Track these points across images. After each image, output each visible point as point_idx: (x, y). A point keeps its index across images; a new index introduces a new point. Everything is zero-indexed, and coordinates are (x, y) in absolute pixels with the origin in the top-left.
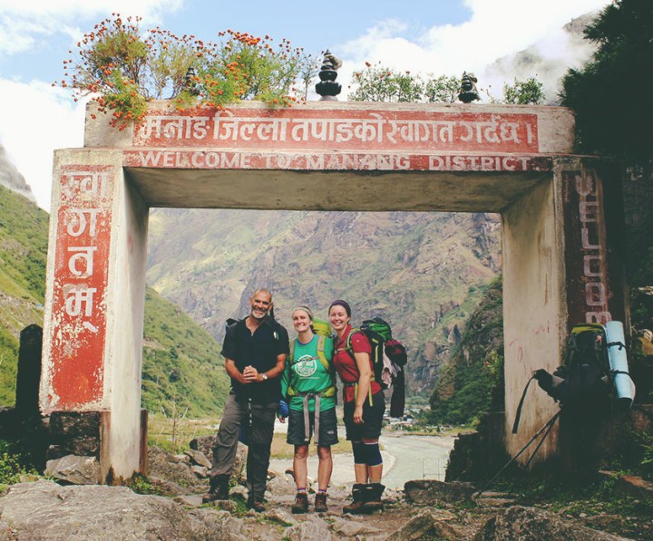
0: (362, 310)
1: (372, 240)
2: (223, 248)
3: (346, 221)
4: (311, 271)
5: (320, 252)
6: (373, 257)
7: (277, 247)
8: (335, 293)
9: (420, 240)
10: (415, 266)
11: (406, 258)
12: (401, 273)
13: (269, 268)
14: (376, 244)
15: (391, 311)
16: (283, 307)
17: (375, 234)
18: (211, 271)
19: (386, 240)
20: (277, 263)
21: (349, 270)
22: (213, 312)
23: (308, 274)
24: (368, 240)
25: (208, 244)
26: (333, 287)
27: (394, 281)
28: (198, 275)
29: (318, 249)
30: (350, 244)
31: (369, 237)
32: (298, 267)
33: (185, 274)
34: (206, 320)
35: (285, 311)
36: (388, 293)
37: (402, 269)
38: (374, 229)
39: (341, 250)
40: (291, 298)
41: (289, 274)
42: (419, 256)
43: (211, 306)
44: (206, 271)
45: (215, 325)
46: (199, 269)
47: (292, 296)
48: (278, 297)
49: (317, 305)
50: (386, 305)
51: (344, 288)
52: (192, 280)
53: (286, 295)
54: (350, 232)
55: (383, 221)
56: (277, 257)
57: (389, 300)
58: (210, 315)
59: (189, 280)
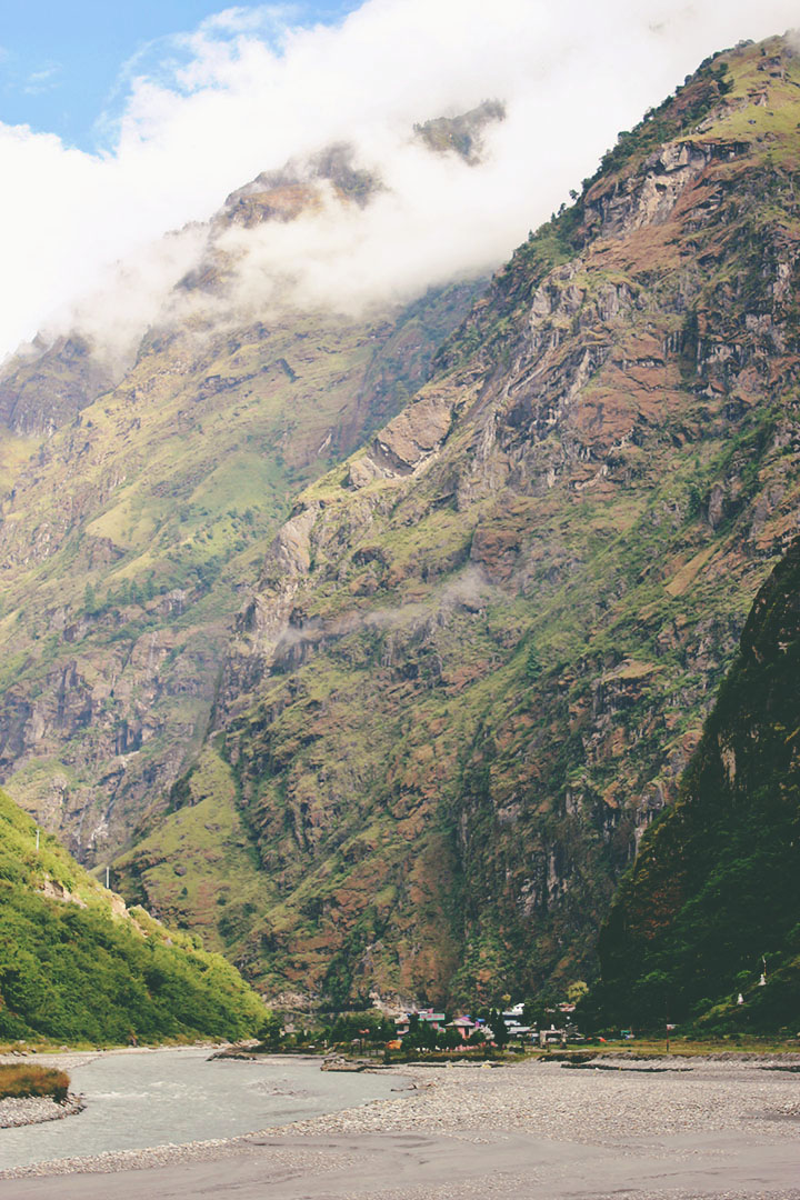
0: (573, 688)
1: (623, 461)
2: (182, 529)
3: (538, 403)
4: (424, 575)
5: (456, 509)
6: (624, 516)
7: (322, 505)
8: (499, 641)
9: (763, 441)
10: (746, 531)
11: (717, 504)
12: (701, 559)
13: (295, 574)
14: (635, 474)
15: (668, 686)
16: (334, 695)
17: (634, 440)
18: (139, 601)
19: (671, 458)
20: (321, 557)
21: (547, 564)
22: (147, 734)
23: (414, 584)
24: (611, 463)
25: (135, 519)
26: (496, 624)
27: (675, 587)
28: (96, 615)
29: (448, 500)
30: (551, 478)
31: (614, 451)
32: (383, 563)
33: (61, 616)
34: (124, 760)
35: (340, 709)
36: (657, 626)
37: (703, 543)
38: (628, 423)
39: (519, 501)
40: (360, 667)
41: (355, 586)
42: (760, 499)
43: (138, 714)
44: (123, 602)
45: (150, 776)
46: (100, 599)
47: (362, 658)
48: (318, 664)
49: (442, 683)
50: (648, 668)
51: (529, 622)
52: (78, 635)
53: (342, 656)
54: (551, 439)
55: (659, 395)
56: (324, 538)
57: (658, 650)
58: (137, 745)
59: (69, 633)
